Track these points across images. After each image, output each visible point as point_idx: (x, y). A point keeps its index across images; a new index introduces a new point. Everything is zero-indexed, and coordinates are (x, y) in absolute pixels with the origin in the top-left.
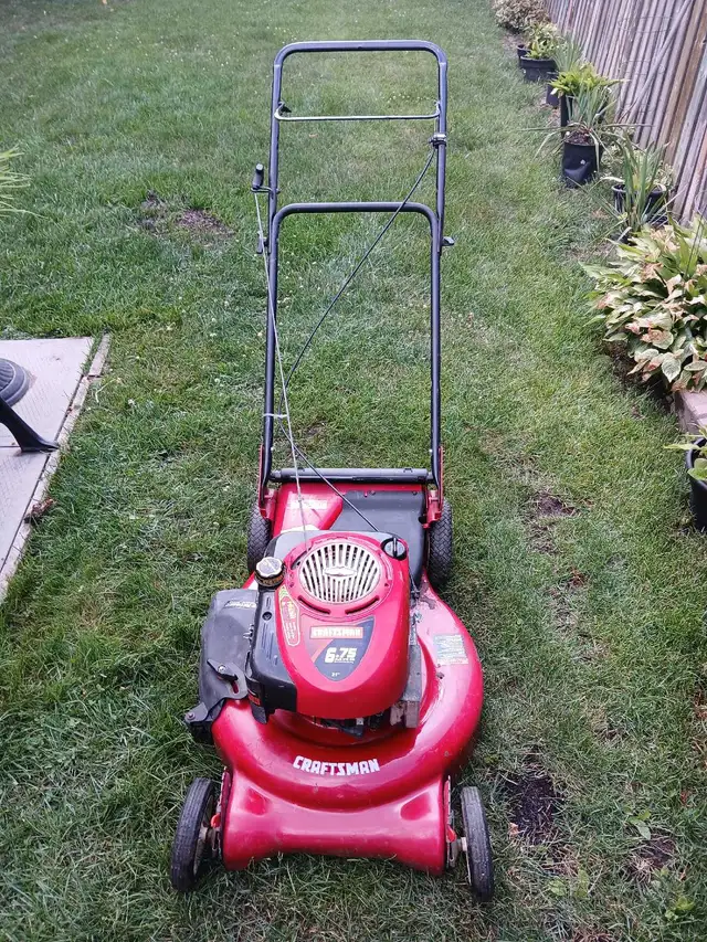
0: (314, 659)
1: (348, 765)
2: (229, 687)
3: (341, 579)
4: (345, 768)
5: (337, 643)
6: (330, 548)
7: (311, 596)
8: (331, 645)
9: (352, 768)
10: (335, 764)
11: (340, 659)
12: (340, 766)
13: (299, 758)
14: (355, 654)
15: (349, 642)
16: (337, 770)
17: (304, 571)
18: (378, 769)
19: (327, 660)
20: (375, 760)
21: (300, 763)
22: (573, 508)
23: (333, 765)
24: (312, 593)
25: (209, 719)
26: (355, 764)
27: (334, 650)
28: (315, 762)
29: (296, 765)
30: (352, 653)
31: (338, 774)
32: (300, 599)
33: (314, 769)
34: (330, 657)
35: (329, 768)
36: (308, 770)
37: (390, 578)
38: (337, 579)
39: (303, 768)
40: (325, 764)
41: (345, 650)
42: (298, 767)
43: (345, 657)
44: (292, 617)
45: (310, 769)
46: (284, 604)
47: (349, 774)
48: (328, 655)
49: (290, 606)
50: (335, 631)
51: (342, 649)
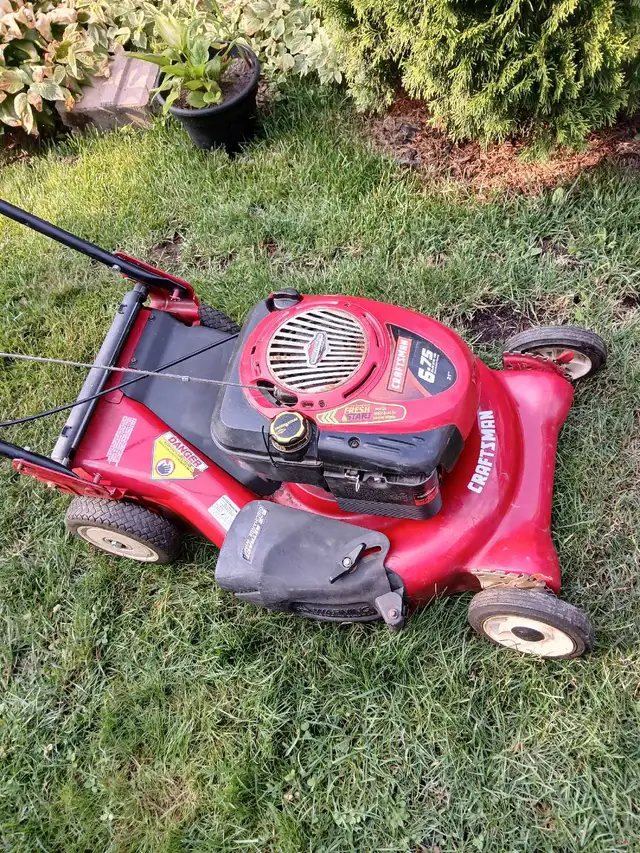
0: (427, 394)
1: (483, 438)
2: (370, 557)
3: (328, 347)
4: (486, 442)
5: (413, 364)
6: (274, 358)
7: (346, 382)
8: (415, 373)
9: (488, 435)
10: (482, 451)
11: (433, 366)
12: (483, 446)
13: (470, 487)
14: (429, 352)
15: (414, 355)
16: (487, 450)
17: (303, 388)
18: (491, 412)
19: (432, 380)
20: (480, 413)
21: (475, 485)
23: (482, 453)
24: (343, 379)
25: (401, 590)
26: (483, 432)
27: (421, 371)
28: (477, 470)
29: (479, 491)
30: (427, 355)
31: (493, 449)
32: (345, 395)
33: (484, 472)
34: (429, 377)
35: (485, 457)
36: (486, 479)
37: (336, 303)
38: (329, 351)
39: (483, 484)
40: (480, 461)
41: (423, 361)
42: (481, 489)
43: (431, 362)
44: (368, 410)
45: (484, 476)
46: (344, 418)
47: (494, 439)
48: (425, 378)
49: (351, 411)
50: (398, 364)
51: (422, 363)
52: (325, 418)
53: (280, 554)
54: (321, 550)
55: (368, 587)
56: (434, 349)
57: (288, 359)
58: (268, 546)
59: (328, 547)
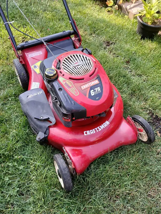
0: (87, 96)
1: (100, 126)
2: (48, 122)
3: (80, 66)
4: (100, 128)
5: (92, 88)
6: (67, 58)
7: (73, 76)
8: (91, 89)
9: (102, 127)
10: (97, 128)
11: (96, 93)
12: (98, 128)
13: (85, 132)
14: (100, 89)
15: (96, 86)
16: (98, 129)
17: (64, 68)
18: (109, 123)
19: (92, 95)
20: (107, 121)
21: (86, 133)
23: (96, 129)
24: (74, 75)
25: (46, 136)
26: (102, 125)
27: (93, 90)
28: (90, 131)
29: (85, 134)
30: (99, 89)
31: (99, 130)
32: (70, 78)
33: (91, 133)
34: (93, 94)
36: (90, 134)
37: (94, 60)
38: (79, 67)
39: (88, 134)
40: (93, 130)
41: (96, 89)
42: (86, 135)
43: (97, 91)
44: (71, 86)
45: (90, 133)
46: (64, 83)
47: (102, 129)
48: (92, 93)
49: (67, 83)
50: (89, 84)
51: (95, 89)
52: (61, 79)
54: (41, 111)
55: (41, 127)
56: (102, 89)
57: (70, 61)
58: (33, 99)
59: (43, 112)
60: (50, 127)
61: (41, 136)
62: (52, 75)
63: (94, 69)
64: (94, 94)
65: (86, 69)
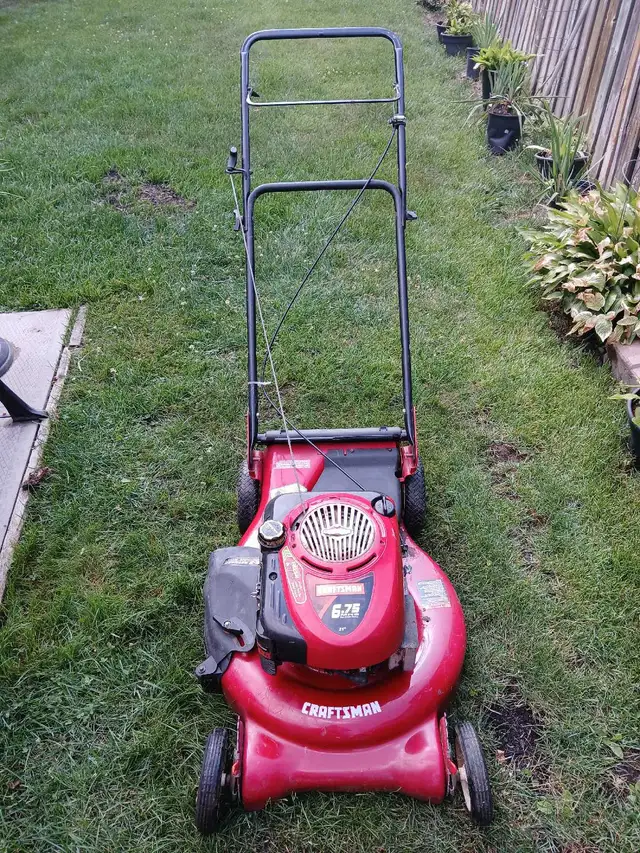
0: (321, 615)
1: (352, 708)
2: (235, 640)
3: (339, 539)
4: (349, 711)
5: (341, 599)
6: (325, 509)
7: (313, 557)
8: (336, 602)
9: (357, 711)
10: (340, 709)
11: (345, 614)
12: (345, 709)
13: (306, 704)
14: (358, 609)
15: (353, 598)
16: (342, 713)
17: (304, 531)
18: (380, 711)
19: (334, 616)
20: (376, 702)
21: (308, 709)
22: (526, 455)
23: (338, 709)
24: (314, 553)
25: (219, 672)
26: (359, 707)
27: (339, 606)
28: (322, 707)
29: (304, 711)
30: (356, 608)
31: (344, 717)
32: (303, 559)
33: (321, 714)
34: (336, 614)
35: (335, 712)
36: (316, 715)
37: (384, 535)
38: (336, 539)
39: (311, 714)
40: (331, 708)
41: (349, 606)
42: (306, 712)
43: (350, 612)
44: (297, 577)
45: (318, 713)
46: (288, 564)
47: (353, 716)
48: (334, 611)
49: (294, 566)
50: (339, 587)
51: (346, 605)
52: (286, 552)
53: (231, 582)
54: (237, 606)
55: (216, 645)
56: (363, 612)
57: (327, 517)
58: (235, 573)
59: (239, 610)
60: (235, 654)
61: (208, 666)
62: (270, 538)
63: (369, 555)
64: (336, 616)
65: (349, 551)
